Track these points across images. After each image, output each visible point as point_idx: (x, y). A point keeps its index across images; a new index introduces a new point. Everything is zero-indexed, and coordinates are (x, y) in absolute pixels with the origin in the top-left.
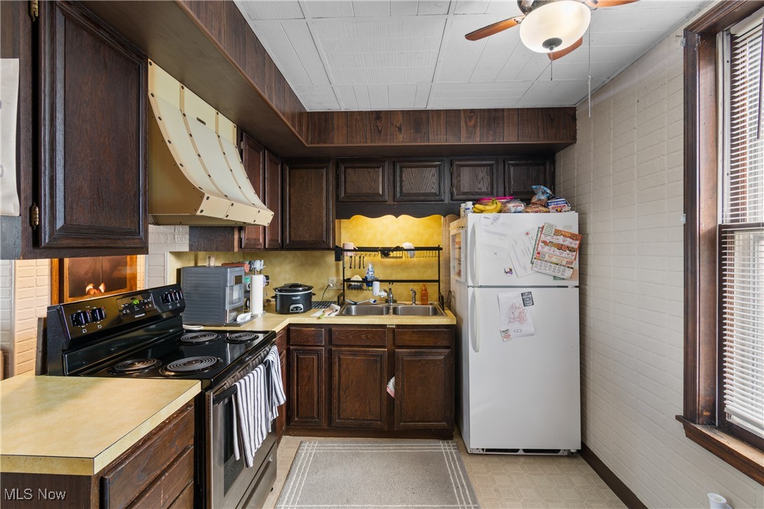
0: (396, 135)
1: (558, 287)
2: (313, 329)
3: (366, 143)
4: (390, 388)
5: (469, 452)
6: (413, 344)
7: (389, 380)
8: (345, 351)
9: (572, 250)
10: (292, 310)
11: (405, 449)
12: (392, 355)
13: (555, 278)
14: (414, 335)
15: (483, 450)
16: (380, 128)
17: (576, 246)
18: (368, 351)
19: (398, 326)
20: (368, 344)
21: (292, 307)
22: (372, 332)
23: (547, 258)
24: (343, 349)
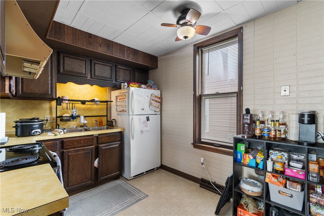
0: (99, 48)
1: (155, 114)
2: (51, 142)
3: (84, 47)
4: (96, 163)
5: (129, 179)
6: (106, 141)
7: (95, 160)
8: (72, 151)
9: (159, 102)
10: (33, 133)
11: (104, 189)
12: (97, 148)
13: (155, 111)
14: (107, 138)
15: (133, 177)
16: (91, 42)
17: (160, 101)
18: (85, 149)
19: (99, 134)
20: (85, 145)
21: (33, 131)
22: (87, 139)
23: (153, 105)
24: (71, 150)
